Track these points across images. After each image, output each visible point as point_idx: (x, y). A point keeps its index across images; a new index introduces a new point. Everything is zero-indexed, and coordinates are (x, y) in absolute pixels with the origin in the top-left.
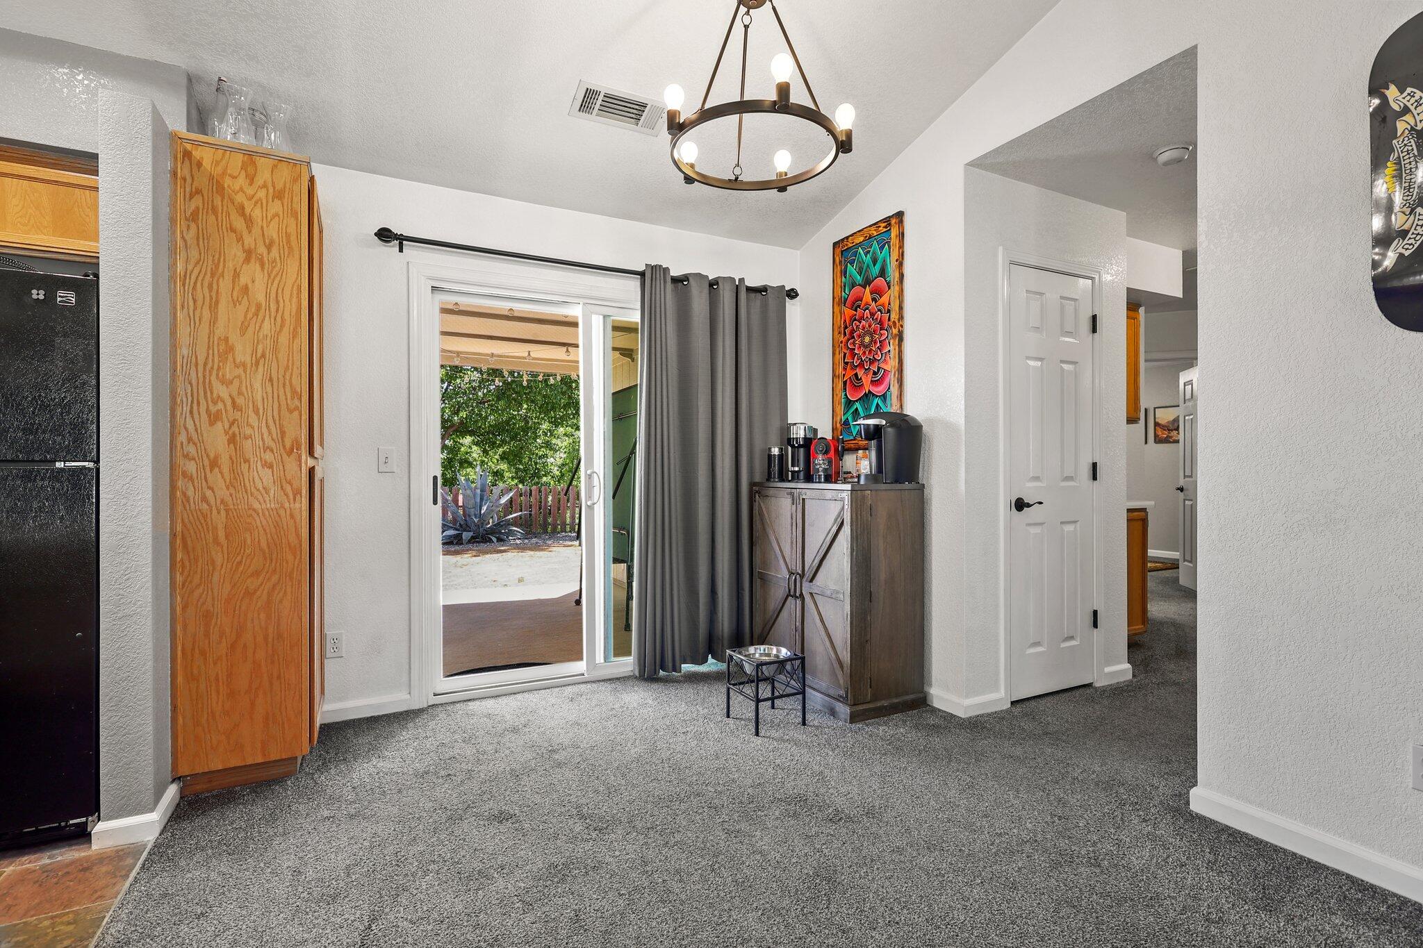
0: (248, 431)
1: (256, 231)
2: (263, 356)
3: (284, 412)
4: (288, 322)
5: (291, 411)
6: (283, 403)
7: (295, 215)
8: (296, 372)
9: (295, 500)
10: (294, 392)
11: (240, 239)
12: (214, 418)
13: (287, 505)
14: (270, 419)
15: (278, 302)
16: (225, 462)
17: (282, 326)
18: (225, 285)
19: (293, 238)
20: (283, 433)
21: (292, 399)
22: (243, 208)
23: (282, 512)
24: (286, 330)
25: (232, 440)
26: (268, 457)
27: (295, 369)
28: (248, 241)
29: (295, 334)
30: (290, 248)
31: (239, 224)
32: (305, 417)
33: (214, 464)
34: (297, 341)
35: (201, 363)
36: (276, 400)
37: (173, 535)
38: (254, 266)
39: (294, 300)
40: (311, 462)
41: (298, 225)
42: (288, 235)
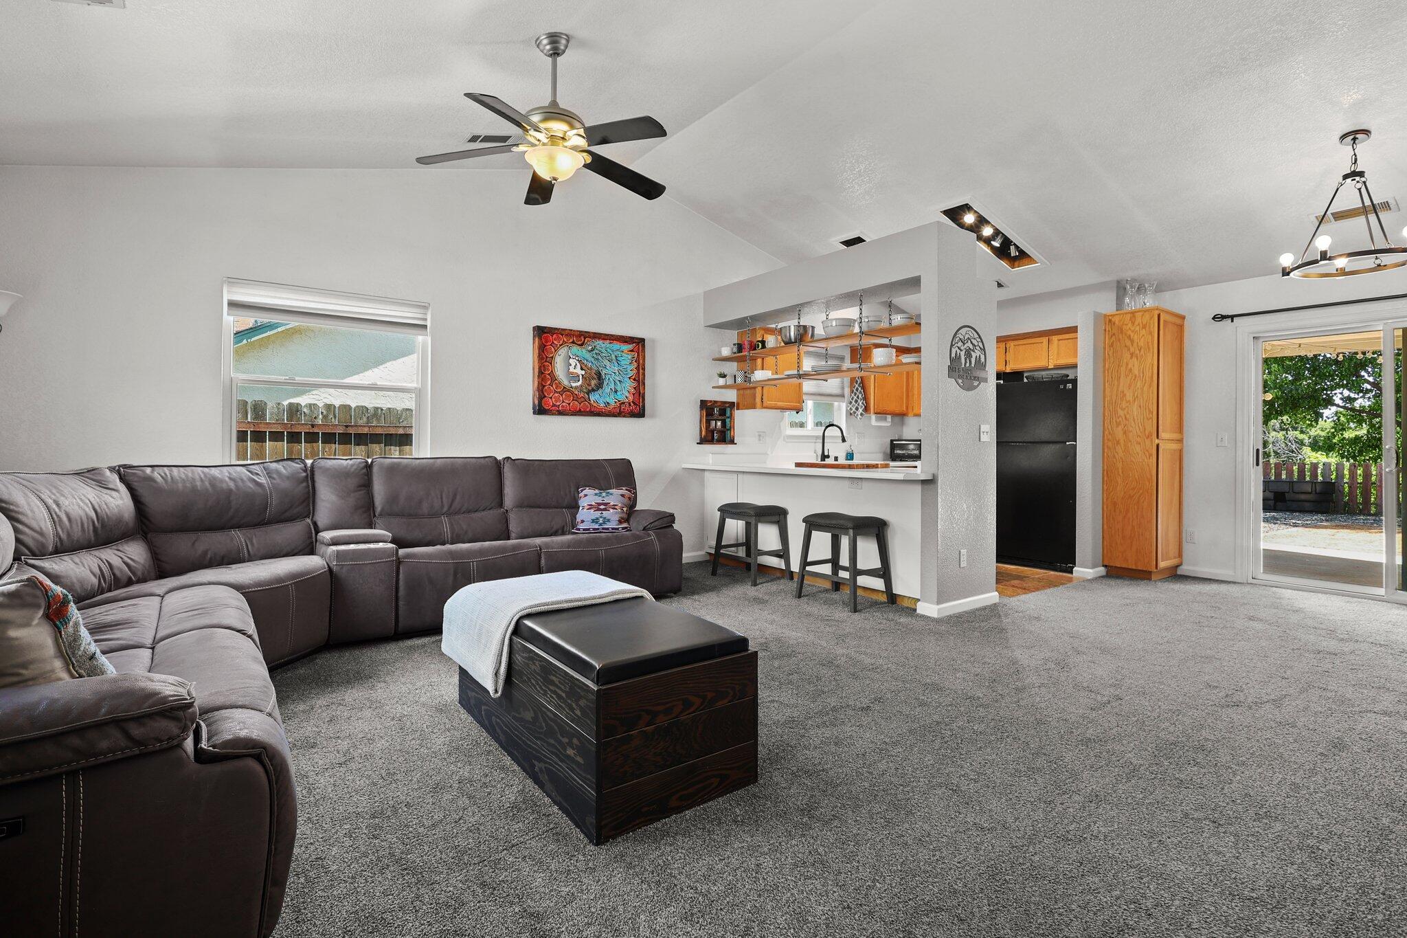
0: (1131, 429)
1: (1135, 344)
2: (1137, 396)
3: (1145, 419)
4: (1147, 381)
5: (1148, 419)
6: (1145, 416)
7: (1151, 333)
8: (1151, 402)
9: (1149, 458)
10: (1150, 410)
11: (1129, 349)
12: (1118, 424)
13: (1146, 460)
14: (1140, 425)
15: (1143, 373)
16: (1122, 441)
17: (1145, 383)
18: (1123, 369)
19: (1150, 344)
20: (1145, 429)
21: (1149, 414)
22: (1130, 336)
23: (1144, 463)
25: (1125, 433)
26: (1139, 439)
28: (1132, 350)
29: (1150, 386)
30: (1149, 348)
31: (1128, 343)
32: (1155, 421)
33: (1118, 443)
34: (1151, 388)
35: (1114, 401)
36: (1142, 415)
37: (1104, 470)
38: (1134, 359)
39: (1151, 370)
40: (1157, 441)
41: (1153, 337)
42: (1148, 343)
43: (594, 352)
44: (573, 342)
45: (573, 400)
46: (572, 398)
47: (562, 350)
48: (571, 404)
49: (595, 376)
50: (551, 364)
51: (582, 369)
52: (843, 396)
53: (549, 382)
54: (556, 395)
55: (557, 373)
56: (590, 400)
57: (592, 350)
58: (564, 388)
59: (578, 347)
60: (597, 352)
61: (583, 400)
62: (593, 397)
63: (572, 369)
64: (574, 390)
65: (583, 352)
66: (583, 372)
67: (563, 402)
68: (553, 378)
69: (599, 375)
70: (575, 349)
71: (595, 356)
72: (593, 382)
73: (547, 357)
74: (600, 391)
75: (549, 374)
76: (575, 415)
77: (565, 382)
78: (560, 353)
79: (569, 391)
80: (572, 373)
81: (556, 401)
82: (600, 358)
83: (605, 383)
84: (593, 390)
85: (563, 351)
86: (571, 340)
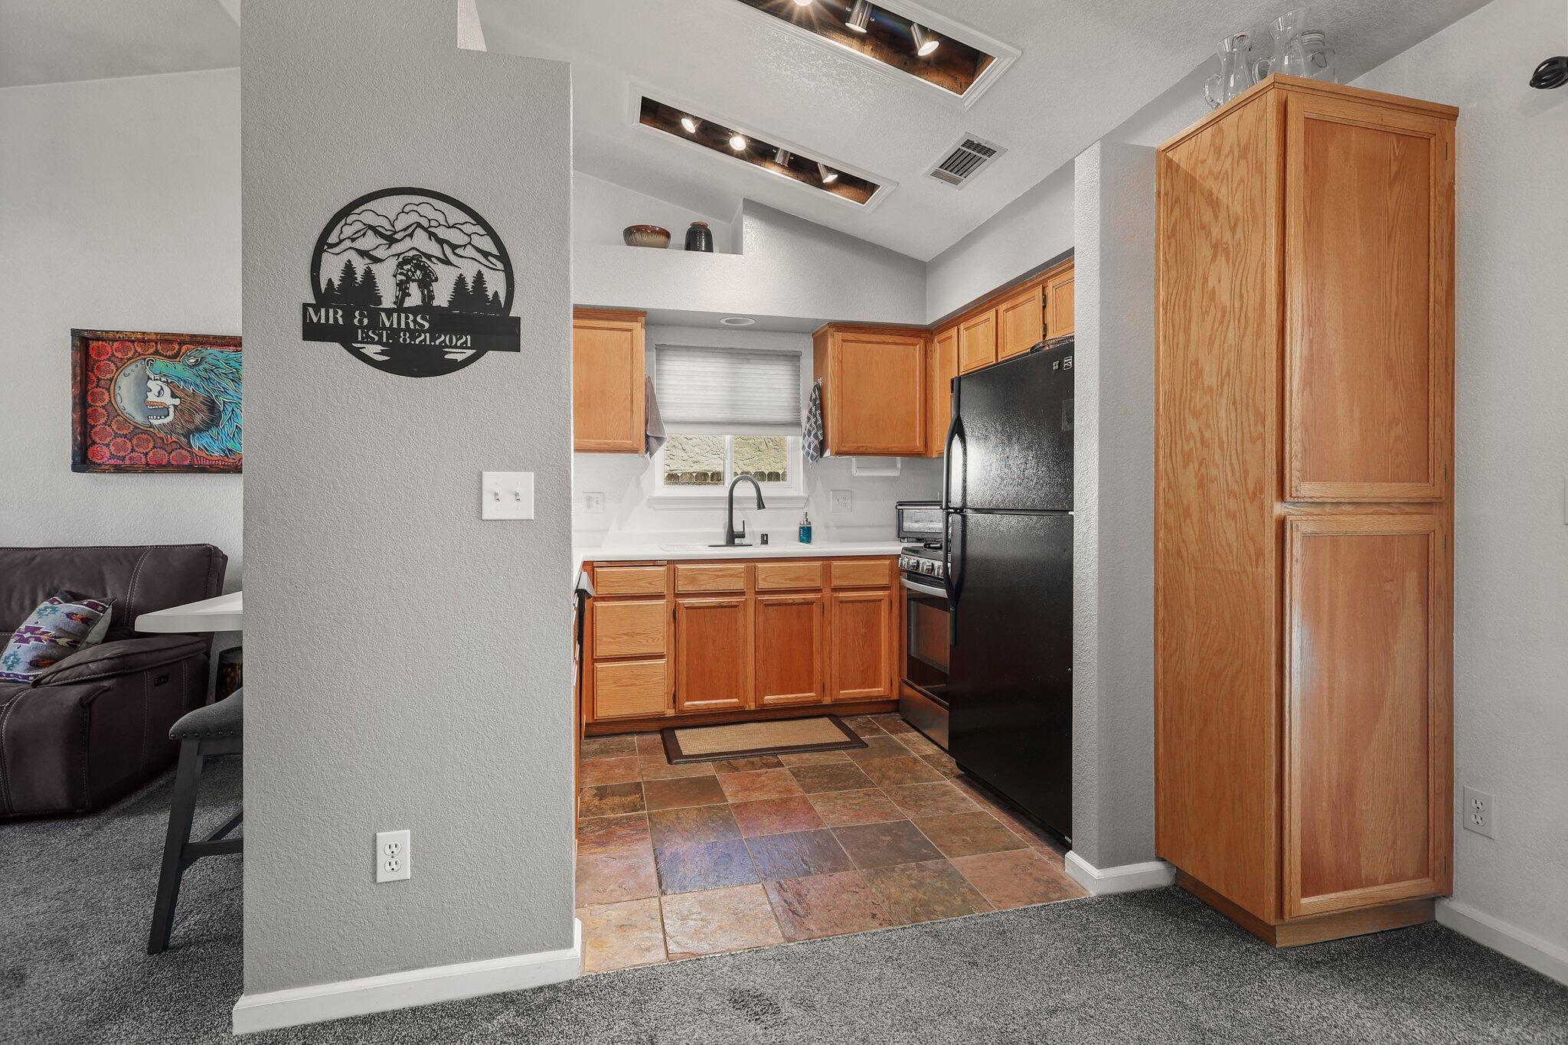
0: (1214, 472)
1: (1223, 215)
2: (1228, 374)
3: (1249, 443)
4: (1251, 321)
5: (1253, 441)
6: (1246, 431)
7: (1260, 168)
8: (1260, 385)
9: (1257, 563)
10: (1257, 413)
11: (1208, 234)
12: (1187, 458)
13: (1249, 569)
14: (1234, 457)
15: (1241, 296)
16: (1194, 509)
17: (1246, 328)
18: (1196, 296)
19: (1258, 202)
20: (1246, 472)
21: (1256, 424)
22: (1211, 194)
23: (1244, 577)
24: (1249, 330)
25: (1201, 485)
26: (1232, 504)
27: (1258, 381)
28: (1215, 231)
29: (1258, 334)
30: (1255, 217)
31: (1207, 216)
33: (1187, 513)
34: (1262, 342)
35: (1177, 396)
36: (1239, 428)
37: (1157, 591)
38: (1221, 260)
40: (1279, 509)
42: (1252, 201)
43: (201, 367)
44: (156, 352)
45: (154, 447)
46: (151, 445)
47: (133, 367)
48: (150, 454)
49: (203, 407)
50: (108, 390)
51: (173, 396)
52: (798, 424)
53: (102, 421)
54: (119, 440)
55: (121, 405)
56: (191, 447)
57: (197, 364)
58: (136, 427)
59: (167, 361)
60: (207, 366)
61: (174, 446)
62: (196, 443)
63: (152, 397)
64: (156, 431)
65: (178, 369)
66: (177, 402)
67: (133, 450)
68: (113, 411)
69: (211, 406)
70: (160, 364)
71: (203, 374)
72: (198, 419)
73: (99, 379)
74: (214, 431)
75: (103, 407)
76: (153, 472)
77: (139, 419)
78: (127, 371)
79: (145, 432)
80: (152, 404)
81: (118, 450)
82: (212, 376)
83: (225, 418)
84: (199, 430)
85: (133, 370)
86: (152, 350)
